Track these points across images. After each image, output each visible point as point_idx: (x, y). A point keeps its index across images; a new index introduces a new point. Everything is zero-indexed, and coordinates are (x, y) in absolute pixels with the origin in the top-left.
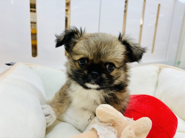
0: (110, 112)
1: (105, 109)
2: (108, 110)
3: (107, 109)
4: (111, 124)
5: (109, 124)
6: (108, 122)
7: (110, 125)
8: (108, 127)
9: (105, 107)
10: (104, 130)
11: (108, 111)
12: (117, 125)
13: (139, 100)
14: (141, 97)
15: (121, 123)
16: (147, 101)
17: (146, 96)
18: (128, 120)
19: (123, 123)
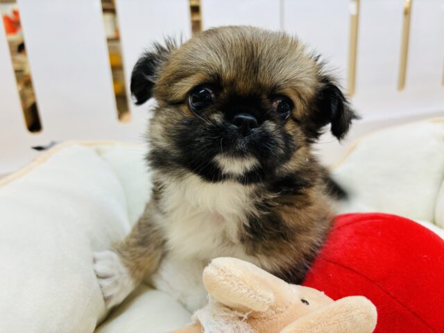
0: (234, 285)
1: (222, 273)
2: (228, 278)
3: (226, 276)
4: (245, 317)
5: (241, 315)
6: (239, 310)
7: (241, 318)
8: (236, 321)
9: (222, 270)
11: (228, 281)
12: (265, 318)
13: (356, 233)
14: (364, 222)
15: (276, 313)
17: (380, 220)
18: (304, 301)
19: (282, 312)
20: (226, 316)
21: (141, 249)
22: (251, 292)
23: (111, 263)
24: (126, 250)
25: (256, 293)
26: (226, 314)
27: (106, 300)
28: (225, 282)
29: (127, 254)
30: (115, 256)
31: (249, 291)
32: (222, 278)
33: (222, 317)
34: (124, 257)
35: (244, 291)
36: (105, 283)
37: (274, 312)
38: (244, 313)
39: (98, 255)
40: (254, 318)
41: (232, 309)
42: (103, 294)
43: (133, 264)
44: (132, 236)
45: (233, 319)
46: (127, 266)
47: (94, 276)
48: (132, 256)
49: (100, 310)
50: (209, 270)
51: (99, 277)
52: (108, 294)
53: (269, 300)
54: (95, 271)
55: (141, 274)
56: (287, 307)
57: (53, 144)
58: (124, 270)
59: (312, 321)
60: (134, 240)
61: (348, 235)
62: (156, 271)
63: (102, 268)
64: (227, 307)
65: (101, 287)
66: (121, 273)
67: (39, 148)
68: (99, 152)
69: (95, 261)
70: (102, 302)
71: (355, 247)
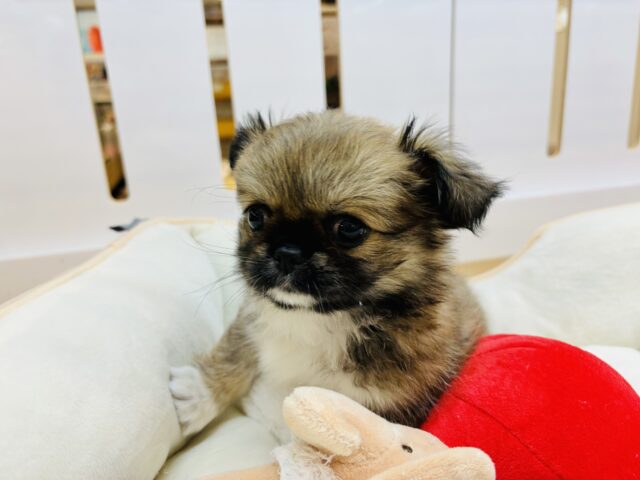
4: (329, 460)
5: (324, 457)
7: (324, 461)
9: (301, 403)
10: (301, 475)
11: (306, 416)
12: (353, 464)
13: (499, 363)
14: (510, 350)
15: (367, 459)
16: (527, 367)
17: (533, 349)
18: (405, 447)
19: (374, 459)
21: (229, 367)
24: (211, 366)
26: (307, 454)
27: (183, 425)
28: (303, 418)
29: (212, 371)
30: (196, 373)
31: (328, 430)
32: (300, 412)
33: (303, 457)
34: (207, 375)
35: (323, 430)
36: (182, 405)
37: (364, 458)
38: (328, 456)
39: (175, 370)
41: (316, 449)
42: (178, 417)
43: (218, 385)
44: (220, 349)
46: (210, 387)
47: (169, 395)
48: (217, 374)
49: (175, 437)
51: (176, 397)
52: (184, 419)
53: (352, 442)
54: (171, 391)
56: (381, 453)
57: (136, 222)
58: (206, 392)
60: (221, 355)
61: (489, 366)
62: (247, 394)
63: (178, 387)
66: (201, 396)
67: (118, 229)
68: (192, 234)
69: (171, 378)
70: (177, 427)
71: (493, 383)
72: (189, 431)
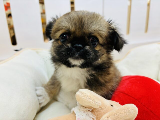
0: (87, 98)
1: (83, 94)
2: (85, 96)
3: (84, 95)
4: (91, 110)
6: (88, 108)
7: (89, 111)
8: (87, 112)
9: (83, 93)
11: (85, 97)
12: (98, 111)
14: (133, 78)
15: (102, 109)
16: (139, 82)
17: (139, 78)
18: (111, 105)
19: (104, 109)
20: (84, 110)
22: (93, 101)
23: (42, 91)
24: (47, 87)
25: (95, 101)
26: (83, 109)
27: (40, 104)
28: (84, 98)
29: (48, 88)
30: (43, 88)
31: (92, 101)
32: (83, 96)
33: (82, 110)
34: (46, 89)
36: (40, 98)
37: (101, 109)
38: (90, 109)
39: (37, 88)
40: (93, 111)
41: (86, 108)
42: (39, 102)
43: (49, 92)
44: (49, 82)
45: (86, 111)
46: (47, 92)
47: (36, 96)
48: (49, 89)
49: (38, 108)
50: (78, 93)
51: (38, 96)
52: (41, 102)
53: (99, 104)
54: (36, 94)
55: (52, 95)
56: (105, 107)
57: (21, 49)
58: (46, 94)
59: (115, 112)
60: (50, 83)
61: (127, 83)
62: (58, 94)
63: (39, 92)
64: (84, 107)
65: (38, 99)
66: (45, 95)
67: (16, 50)
68: (37, 52)
69: (36, 90)
70: (39, 105)
71: (130, 87)
72: (42, 105)
